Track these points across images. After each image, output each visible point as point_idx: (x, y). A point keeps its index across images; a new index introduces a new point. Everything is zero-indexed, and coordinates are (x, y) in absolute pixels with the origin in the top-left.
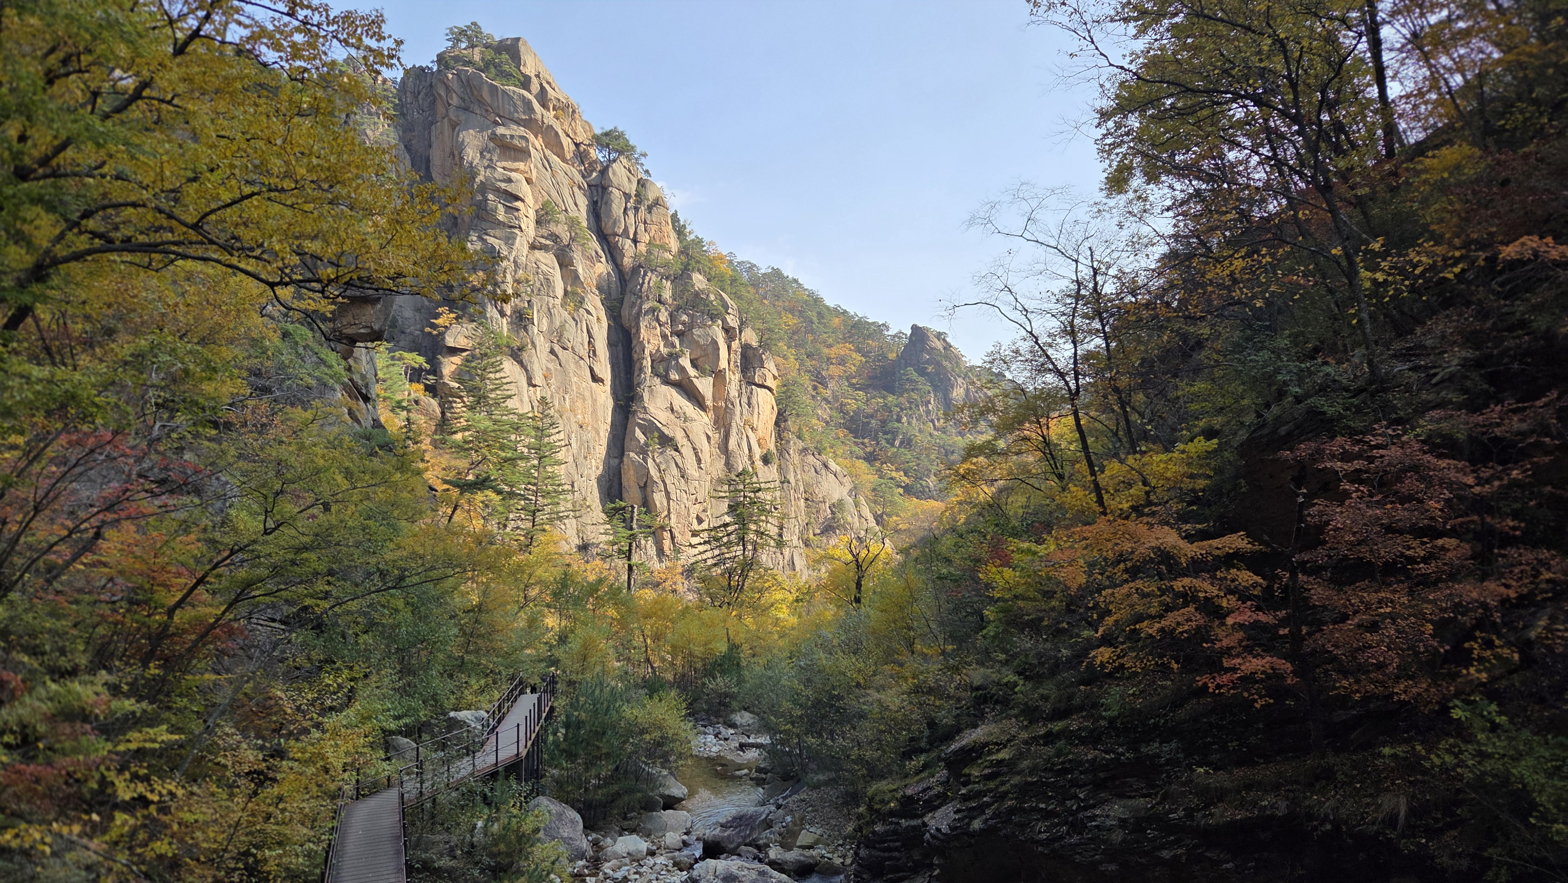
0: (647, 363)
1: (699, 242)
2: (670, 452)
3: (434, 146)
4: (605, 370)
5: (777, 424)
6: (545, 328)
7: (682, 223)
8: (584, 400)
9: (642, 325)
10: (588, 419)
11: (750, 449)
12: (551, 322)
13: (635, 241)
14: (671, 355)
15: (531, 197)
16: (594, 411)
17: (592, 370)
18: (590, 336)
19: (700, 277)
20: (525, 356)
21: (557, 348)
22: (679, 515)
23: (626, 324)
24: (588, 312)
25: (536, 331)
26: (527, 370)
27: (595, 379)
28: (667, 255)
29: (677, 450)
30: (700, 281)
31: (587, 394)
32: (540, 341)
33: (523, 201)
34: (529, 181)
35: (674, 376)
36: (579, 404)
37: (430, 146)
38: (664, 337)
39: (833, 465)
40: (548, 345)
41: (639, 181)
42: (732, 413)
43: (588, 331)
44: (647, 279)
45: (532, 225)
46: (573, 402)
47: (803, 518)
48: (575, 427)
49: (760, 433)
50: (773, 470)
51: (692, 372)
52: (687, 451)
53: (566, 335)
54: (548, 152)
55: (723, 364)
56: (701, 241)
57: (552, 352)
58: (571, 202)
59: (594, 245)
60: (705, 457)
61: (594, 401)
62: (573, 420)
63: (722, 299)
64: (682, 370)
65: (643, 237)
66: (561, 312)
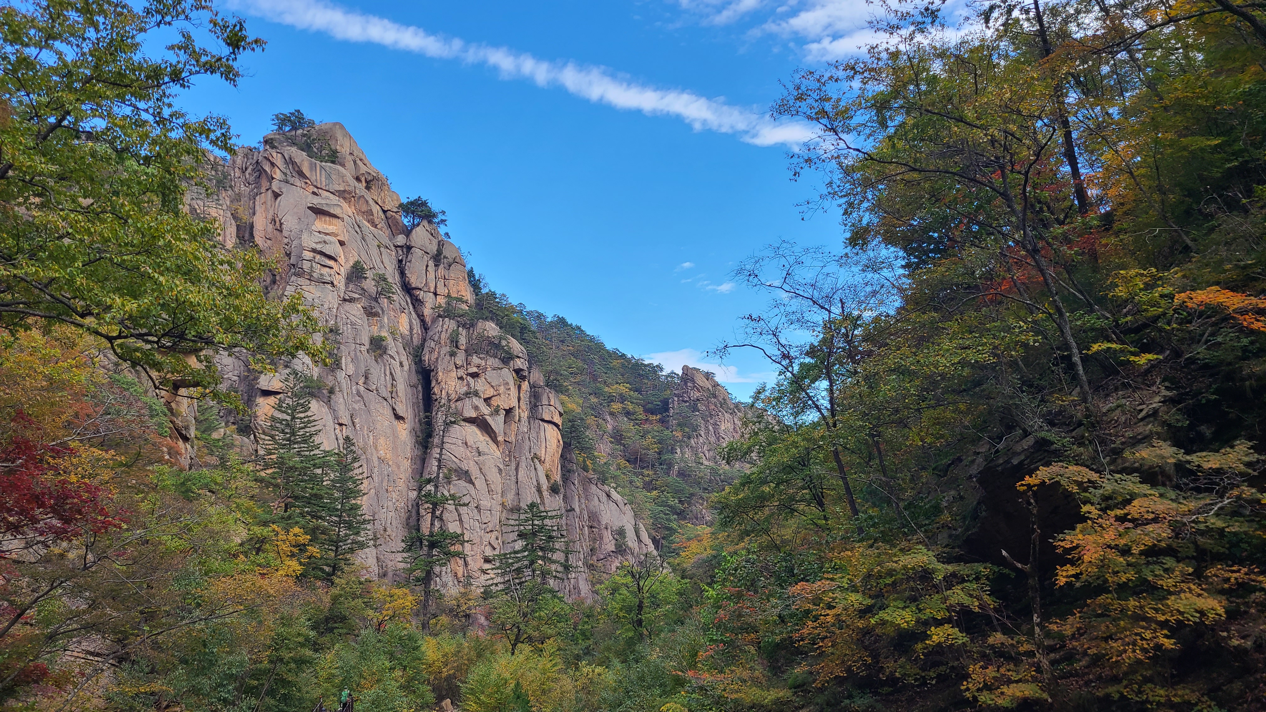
0: (445, 403)
1: (492, 295)
2: (465, 483)
3: (257, 214)
4: (406, 409)
5: (562, 456)
6: (351, 372)
7: (477, 278)
8: (387, 436)
9: (441, 368)
11: (538, 480)
12: (358, 366)
13: (435, 294)
14: (466, 394)
15: (342, 257)
16: (396, 447)
17: (394, 409)
18: (393, 380)
19: (494, 325)
20: (333, 398)
22: (472, 542)
23: (426, 366)
24: (392, 357)
25: (343, 375)
26: (334, 411)
27: (398, 417)
28: (465, 307)
29: (471, 482)
30: (494, 329)
31: (389, 431)
32: (346, 384)
33: (336, 260)
34: (342, 243)
35: (469, 414)
36: (381, 441)
37: (254, 214)
38: (461, 379)
39: (613, 494)
40: (354, 388)
41: (439, 242)
42: (522, 448)
43: (391, 373)
44: (446, 327)
45: (343, 281)
46: (376, 439)
49: (547, 465)
50: (559, 499)
51: (485, 410)
52: (480, 483)
53: (370, 377)
54: (359, 218)
55: (514, 403)
57: (358, 393)
58: (378, 260)
59: (399, 297)
60: (497, 487)
61: (396, 437)
63: (512, 344)
64: (476, 409)
65: (441, 290)
66: (366, 359)
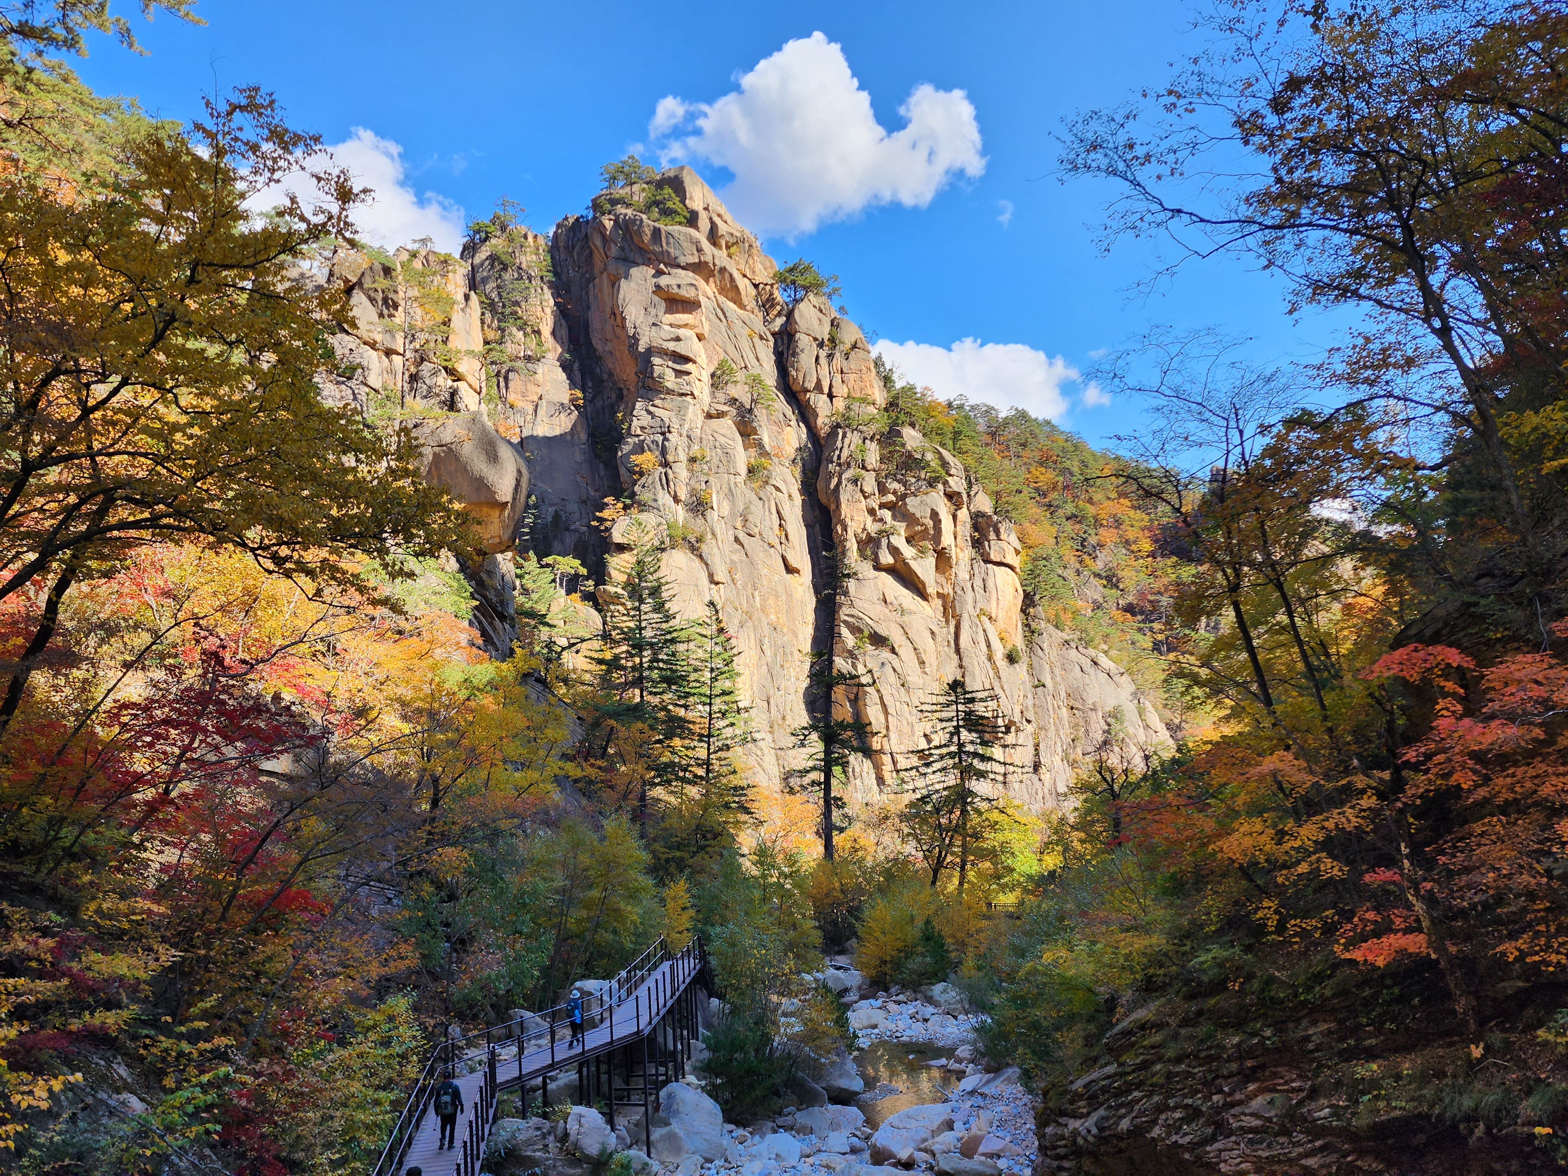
0: (852, 545)
1: (909, 390)
2: (886, 654)
3: (593, 307)
4: (802, 559)
5: (1023, 611)
6: (726, 512)
7: (888, 367)
8: (777, 596)
9: (843, 498)
10: (783, 619)
11: (989, 646)
12: (733, 503)
13: (831, 396)
14: (880, 532)
15: (704, 356)
16: (790, 610)
17: (784, 559)
18: (781, 518)
19: (912, 432)
20: (704, 548)
21: (742, 536)
22: (901, 734)
23: (823, 499)
24: (778, 489)
25: (716, 517)
26: (707, 565)
27: (790, 570)
28: (872, 410)
29: (893, 651)
30: (913, 437)
31: (780, 589)
32: (720, 528)
33: (694, 362)
34: (700, 337)
35: (887, 559)
36: (771, 601)
37: (589, 308)
38: (871, 512)
39: (1103, 660)
40: (731, 533)
41: (832, 322)
42: (963, 602)
43: (778, 512)
44: (847, 441)
45: (707, 389)
46: (764, 599)
47: (1066, 733)
48: (767, 630)
49: (1001, 623)
50: (1021, 669)
51: (908, 552)
52: (905, 651)
53: (750, 518)
54: (722, 299)
55: (947, 539)
56: (912, 388)
57: (737, 539)
58: (752, 357)
59: (781, 405)
60: (930, 658)
61: (790, 596)
62: (764, 622)
63: (941, 458)
64: (894, 551)
65: (840, 390)
66: (745, 492)
